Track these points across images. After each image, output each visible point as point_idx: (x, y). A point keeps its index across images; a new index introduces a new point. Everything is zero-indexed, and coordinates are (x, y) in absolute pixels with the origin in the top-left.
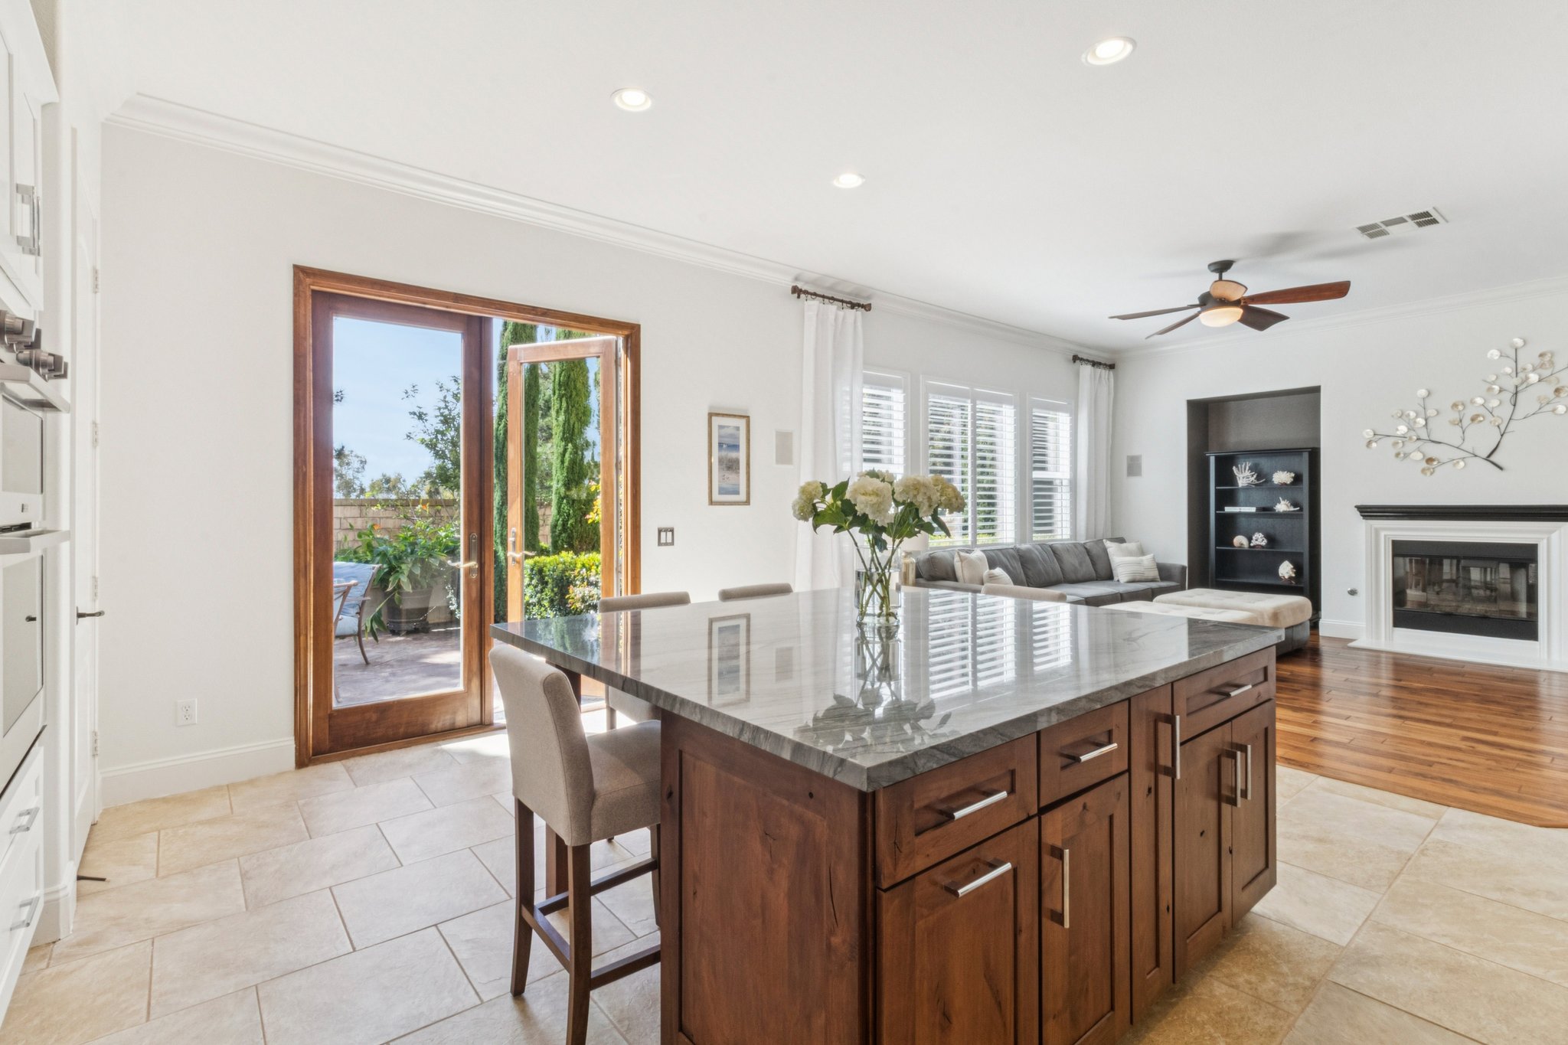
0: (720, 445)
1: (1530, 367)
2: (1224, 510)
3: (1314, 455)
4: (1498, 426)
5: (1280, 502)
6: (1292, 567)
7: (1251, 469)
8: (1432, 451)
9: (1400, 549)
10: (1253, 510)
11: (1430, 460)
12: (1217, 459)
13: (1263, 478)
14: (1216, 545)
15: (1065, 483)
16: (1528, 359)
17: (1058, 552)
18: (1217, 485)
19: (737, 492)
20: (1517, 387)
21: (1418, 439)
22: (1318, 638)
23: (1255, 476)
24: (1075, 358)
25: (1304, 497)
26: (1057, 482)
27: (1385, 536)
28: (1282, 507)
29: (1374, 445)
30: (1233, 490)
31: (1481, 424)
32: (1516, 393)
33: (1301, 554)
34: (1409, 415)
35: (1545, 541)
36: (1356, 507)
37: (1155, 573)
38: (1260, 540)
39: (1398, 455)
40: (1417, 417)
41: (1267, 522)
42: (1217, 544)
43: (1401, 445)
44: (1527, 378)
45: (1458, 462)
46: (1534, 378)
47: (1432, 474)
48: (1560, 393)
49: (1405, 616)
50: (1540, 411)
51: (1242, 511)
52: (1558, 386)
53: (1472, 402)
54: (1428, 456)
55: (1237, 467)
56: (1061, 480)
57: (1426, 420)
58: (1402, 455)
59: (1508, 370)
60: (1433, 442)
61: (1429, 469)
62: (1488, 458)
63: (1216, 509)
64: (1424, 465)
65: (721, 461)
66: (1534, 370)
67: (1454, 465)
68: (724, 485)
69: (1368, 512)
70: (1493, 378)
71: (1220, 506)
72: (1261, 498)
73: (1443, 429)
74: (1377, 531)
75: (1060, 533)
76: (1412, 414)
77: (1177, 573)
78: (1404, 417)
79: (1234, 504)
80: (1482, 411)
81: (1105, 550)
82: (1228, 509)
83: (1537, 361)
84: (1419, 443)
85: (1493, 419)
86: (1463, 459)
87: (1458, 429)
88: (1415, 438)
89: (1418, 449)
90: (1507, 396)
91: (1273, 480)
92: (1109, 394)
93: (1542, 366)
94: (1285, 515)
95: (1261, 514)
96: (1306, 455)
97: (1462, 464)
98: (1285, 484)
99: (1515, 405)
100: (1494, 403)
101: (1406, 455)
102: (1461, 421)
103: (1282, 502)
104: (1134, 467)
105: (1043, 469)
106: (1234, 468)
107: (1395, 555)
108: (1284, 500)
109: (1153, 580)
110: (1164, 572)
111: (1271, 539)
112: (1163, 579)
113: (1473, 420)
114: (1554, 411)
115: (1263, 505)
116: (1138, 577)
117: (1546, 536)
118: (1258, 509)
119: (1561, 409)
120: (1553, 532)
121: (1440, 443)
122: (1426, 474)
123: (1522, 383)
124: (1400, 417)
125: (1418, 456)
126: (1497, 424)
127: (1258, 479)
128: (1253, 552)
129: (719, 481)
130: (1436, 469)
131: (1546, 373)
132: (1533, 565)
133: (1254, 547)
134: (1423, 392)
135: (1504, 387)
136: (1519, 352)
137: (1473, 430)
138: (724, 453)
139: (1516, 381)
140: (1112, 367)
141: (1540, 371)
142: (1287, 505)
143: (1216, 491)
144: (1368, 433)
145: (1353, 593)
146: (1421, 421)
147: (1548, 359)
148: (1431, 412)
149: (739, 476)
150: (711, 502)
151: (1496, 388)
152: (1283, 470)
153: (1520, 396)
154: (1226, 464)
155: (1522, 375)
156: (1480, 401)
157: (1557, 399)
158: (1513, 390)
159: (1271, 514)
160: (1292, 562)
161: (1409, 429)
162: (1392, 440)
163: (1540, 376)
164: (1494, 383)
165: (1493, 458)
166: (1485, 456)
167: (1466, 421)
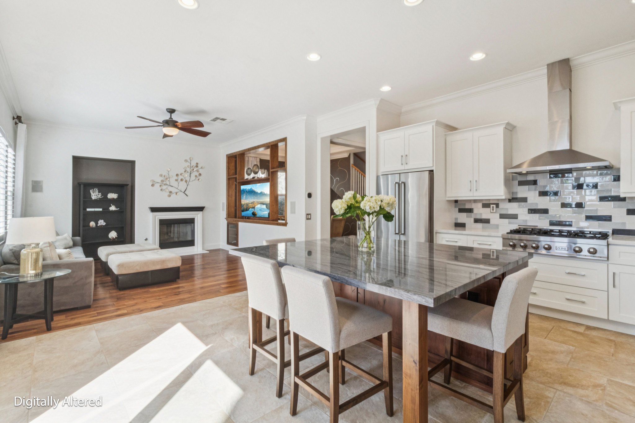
4: (187, 183)
5: (111, 206)
6: (117, 233)
7: (98, 192)
8: (171, 189)
9: (163, 223)
11: (170, 192)
12: (84, 186)
13: (104, 196)
16: (193, 164)
18: (84, 198)
20: (191, 172)
23: (100, 195)
27: (158, 218)
28: (112, 208)
29: (154, 185)
30: (90, 201)
31: (183, 181)
35: (197, 217)
36: (149, 208)
38: (102, 223)
39: (161, 189)
40: (166, 177)
41: (106, 215)
42: (83, 226)
43: (162, 186)
45: (177, 193)
46: (195, 169)
48: (200, 175)
50: (196, 179)
51: (95, 210)
52: (200, 173)
57: (169, 178)
59: (189, 166)
61: (170, 195)
62: (184, 193)
63: (83, 210)
64: (168, 194)
66: (195, 167)
69: (154, 210)
71: (84, 208)
73: (174, 183)
74: (155, 216)
80: (183, 178)
82: (89, 210)
83: (195, 165)
84: (167, 186)
85: (185, 180)
87: (177, 183)
88: (166, 184)
89: (167, 188)
90: (189, 174)
91: (109, 197)
94: (114, 212)
95: (103, 212)
98: (114, 199)
99: (190, 177)
100: (186, 175)
101: (164, 190)
104: (37, 187)
106: (91, 191)
107: (161, 224)
108: (113, 205)
111: (108, 222)
113: (181, 180)
114: (198, 180)
118: (102, 209)
119: (200, 180)
120: (198, 214)
121: (172, 186)
122: (169, 197)
124: (161, 177)
125: (167, 190)
128: (98, 228)
130: (172, 195)
131: (197, 169)
132: (194, 224)
133: (99, 226)
134: (167, 169)
135: (188, 171)
136: (192, 161)
137: (181, 183)
139: (191, 170)
142: (115, 208)
143: (84, 201)
144: (152, 181)
145: (146, 240)
147: (198, 165)
148: (170, 176)
151: (186, 171)
152: (112, 193)
153: (191, 174)
154: (87, 189)
155: (192, 168)
156: (182, 174)
157: (199, 177)
159: (108, 212)
160: (117, 231)
161: (164, 181)
164: (186, 169)
165: (185, 192)
166: (183, 192)
167: (179, 180)
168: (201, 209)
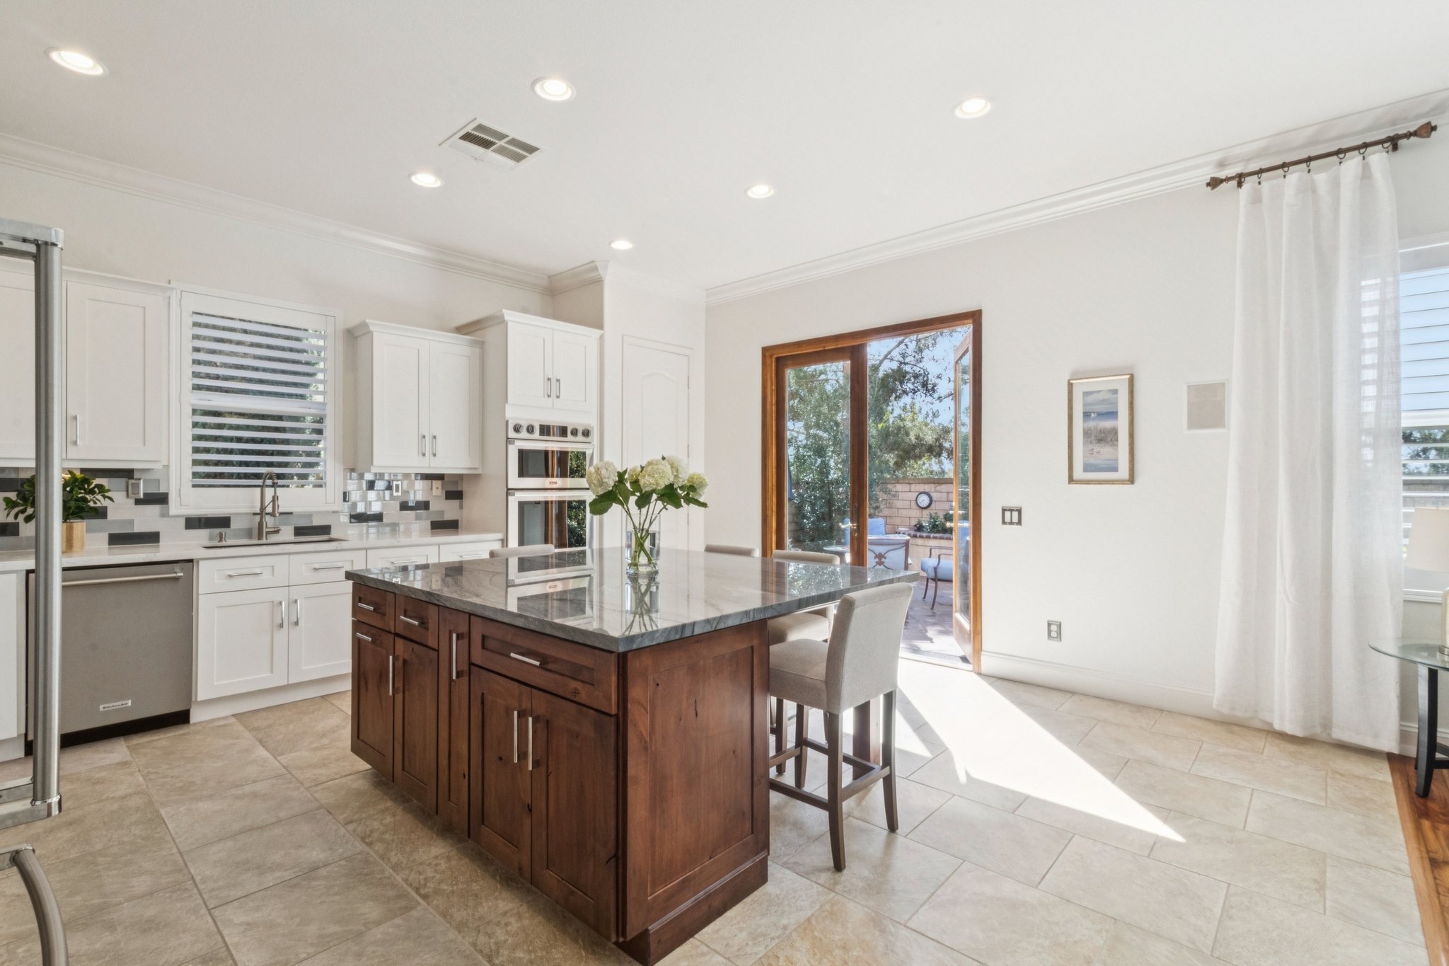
0: (1086, 415)
19: (1115, 469)
65: (1087, 433)
68: (1092, 461)
129: (1084, 457)
138: (1092, 424)
149: (1116, 449)
150: (1071, 480)
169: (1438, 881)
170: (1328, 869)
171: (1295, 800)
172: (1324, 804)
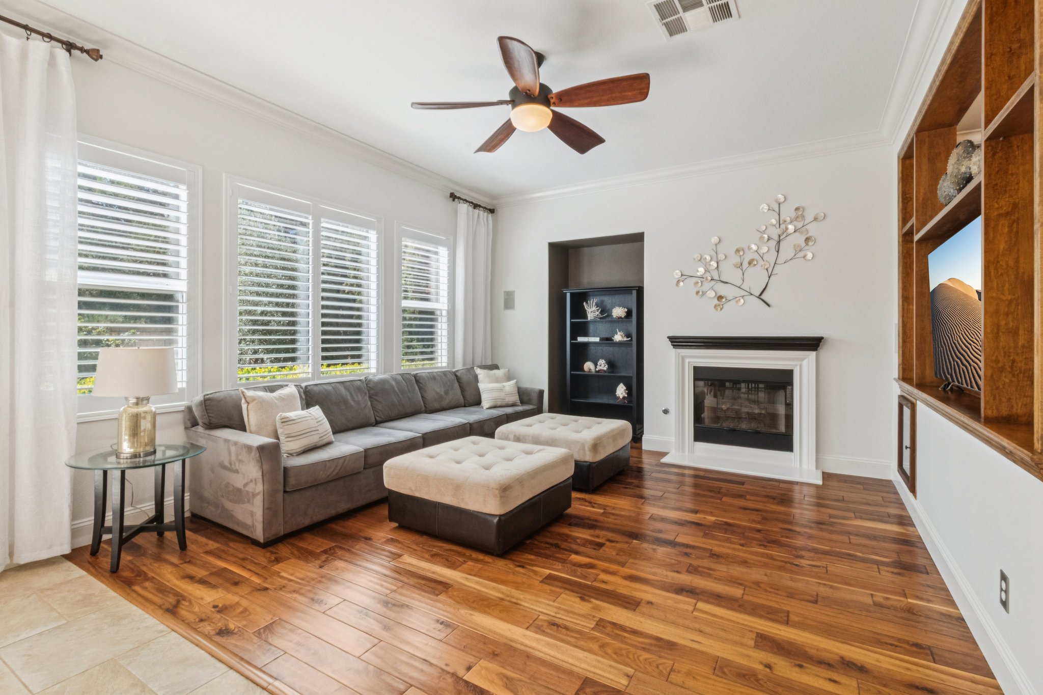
1: (788, 219)
2: (576, 340)
3: (640, 291)
4: (767, 269)
5: (617, 334)
6: (625, 388)
7: (597, 305)
8: (722, 290)
9: (700, 374)
10: (597, 339)
11: (720, 298)
12: (572, 294)
13: (605, 312)
14: (571, 371)
15: (444, 313)
16: (788, 212)
17: (421, 381)
18: (571, 318)
20: (779, 236)
21: (712, 279)
22: (641, 452)
23: (599, 311)
24: (453, 197)
25: (633, 330)
26: (438, 313)
27: (689, 363)
28: (618, 337)
29: (681, 284)
30: (584, 322)
31: (755, 267)
32: (779, 242)
33: (631, 378)
34: (706, 258)
35: (798, 367)
36: (669, 337)
37: (515, 398)
38: (603, 365)
39: (698, 293)
40: (711, 260)
41: (608, 349)
42: (572, 369)
43: (700, 284)
44: (787, 229)
45: (739, 300)
46: (791, 228)
47: (721, 309)
48: (808, 242)
49: (703, 433)
50: (796, 257)
51: (590, 340)
52: (808, 236)
53: (749, 248)
54: (719, 294)
55: (587, 303)
56: (441, 310)
57: (717, 263)
58: (701, 293)
59: (774, 221)
60: (722, 282)
61: (719, 305)
62: (759, 297)
63: (571, 340)
64: (716, 302)
66: (791, 222)
67: (737, 302)
69: (678, 342)
70: (764, 228)
71: (573, 337)
72: (603, 329)
73: (730, 273)
74: (683, 358)
75: (439, 361)
76: (708, 258)
77: (535, 397)
78: (702, 260)
79: (586, 334)
80: (756, 256)
81: (476, 378)
82: (581, 339)
83: (793, 214)
84: (713, 283)
85: (763, 263)
86: (743, 297)
87: (739, 272)
88: (710, 278)
89: (712, 288)
90: (773, 243)
91: (613, 314)
92: (488, 234)
93: (797, 218)
94: (620, 344)
95: (603, 343)
96: (634, 292)
97: (742, 301)
98: (621, 318)
99: (778, 252)
100: (764, 249)
101: (704, 293)
102: (741, 264)
103: (619, 333)
104: (509, 302)
105: (427, 300)
106: (585, 303)
107: (696, 379)
108: (620, 331)
109: (514, 405)
110: (524, 395)
111: (611, 364)
112: (523, 402)
113: (750, 263)
114: (804, 257)
115: (606, 336)
116: (499, 403)
117: (798, 363)
118: (601, 339)
119: (810, 256)
120: (803, 359)
121: (727, 283)
122: (717, 310)
123: (783, 233)
124: (700, 260)
125: (711, 294)
126: (766, 267)
127: (602, 312)
128: (599, 376)
130: (725, 306)
131: (799, 225)
132: (790, 387)
133: (599, 371)
134: (715, 239)
135: (771, 236)
136: (781, 205)
137: (750, 271)
139: (779, 231)
140: (492, 211)
141: (795, 223)
142: (622, 336)
143: (571, 323)
144: (677, 274)
145: (666, 412)
146: (714, 264)
147: (801, 213)
148: (721, 257)
151: (766, 236)
152: (620, 306)
153: (781, 243)
154: (579, 299)
155: (783, 226)
156: (754, 247)
157: (807, 247)
158: (776, 238)
159: (611, 343)
160: (625, 385)
161: (705, 271)
162: (695, 280)
163: (795, 227)
164: (764, 232)
165: (764, 297)
166: (758, 294)
167: (745, 265)
168: (812, 344)
169: (187, 621)
170: (129, 669)
171: (41, 634)
172: (65, 622)
